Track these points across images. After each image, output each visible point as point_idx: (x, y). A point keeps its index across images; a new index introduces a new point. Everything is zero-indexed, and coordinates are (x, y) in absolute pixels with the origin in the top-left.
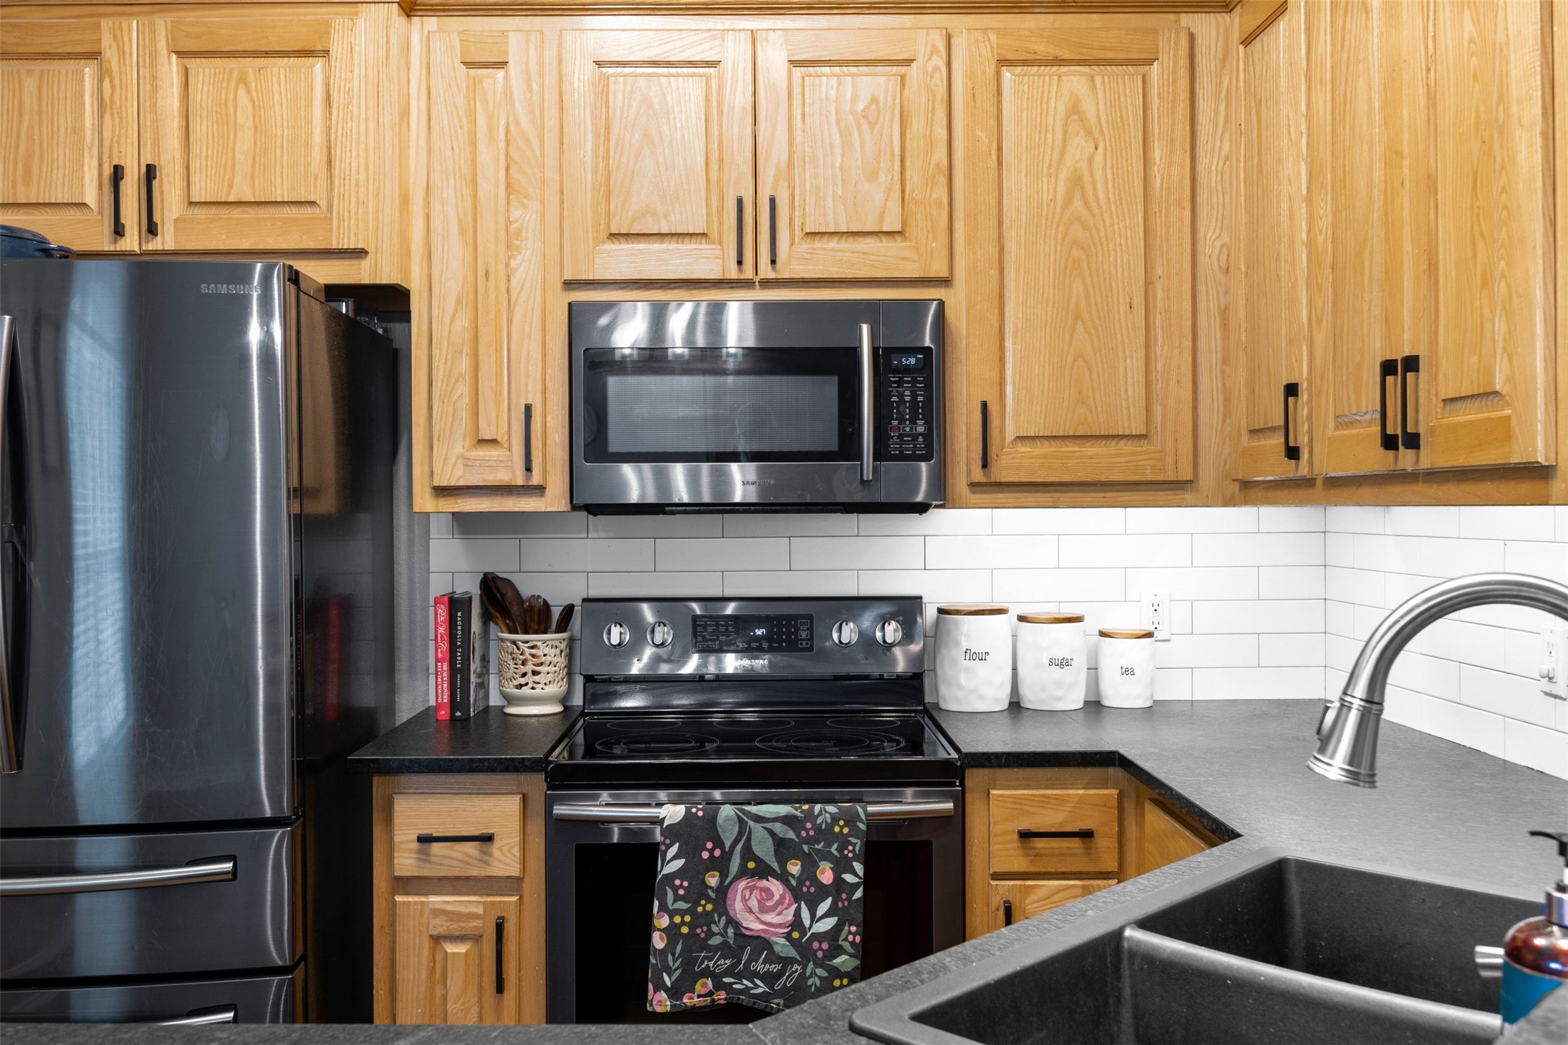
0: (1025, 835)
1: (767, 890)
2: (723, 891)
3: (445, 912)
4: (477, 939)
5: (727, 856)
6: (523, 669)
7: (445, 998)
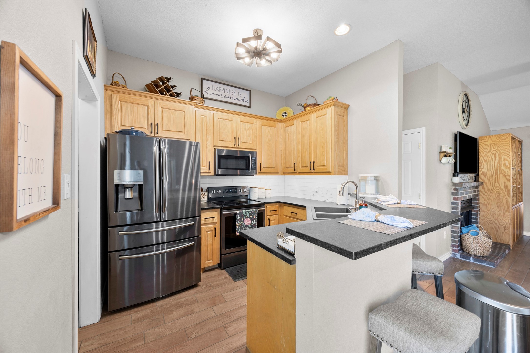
0: (270, 211)
1: (248, 220)
2: (243, 220)
3: (208, 228)
4: (212, 231)
5: (244, 216)
6: (203, 197)
7: (208, 239)
